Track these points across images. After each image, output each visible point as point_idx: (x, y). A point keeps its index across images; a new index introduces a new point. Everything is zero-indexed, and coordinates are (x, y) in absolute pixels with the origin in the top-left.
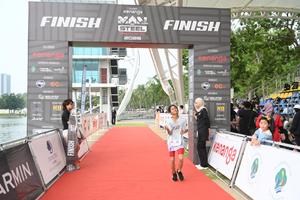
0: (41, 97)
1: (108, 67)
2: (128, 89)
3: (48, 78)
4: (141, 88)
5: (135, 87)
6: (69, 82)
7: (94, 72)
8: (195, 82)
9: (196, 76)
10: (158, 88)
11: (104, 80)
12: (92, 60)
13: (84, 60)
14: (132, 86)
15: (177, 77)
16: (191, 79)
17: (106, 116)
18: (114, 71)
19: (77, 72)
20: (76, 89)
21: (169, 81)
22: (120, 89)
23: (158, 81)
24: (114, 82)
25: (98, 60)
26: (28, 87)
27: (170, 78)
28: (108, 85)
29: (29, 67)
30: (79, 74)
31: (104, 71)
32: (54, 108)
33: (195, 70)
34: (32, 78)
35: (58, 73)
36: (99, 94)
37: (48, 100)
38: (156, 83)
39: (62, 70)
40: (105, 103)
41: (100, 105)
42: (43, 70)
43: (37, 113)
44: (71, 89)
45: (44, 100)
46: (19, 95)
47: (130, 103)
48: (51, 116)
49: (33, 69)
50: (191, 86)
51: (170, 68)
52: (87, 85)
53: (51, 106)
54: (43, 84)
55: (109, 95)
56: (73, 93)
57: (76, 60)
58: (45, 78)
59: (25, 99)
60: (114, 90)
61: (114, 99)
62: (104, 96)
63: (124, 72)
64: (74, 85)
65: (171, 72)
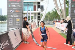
0: (12, 16)
1: (36, 5)
2: (44, 13)
3: (15, 9)
4: (49, 13)
5: (47, 13)
6: (22, 11)
7: (31, 7)
8: (71, 10)
9: (71, 8)
10: (56, 13)
11: (35, 10)
12: (31, 2)
13: (28, 2)
14: (46, 12)
15: (63, 9)
16: (70, 9)
17: (36, 23)
18: (39, 6)
19: (25, 7)
20: (25, 13)
21: (60, 10)
22: (41, 13)
23: (56, 10)
24: (39, 10)
25: (33, 2)
26: (8, 12)
27: (61, 9)
28: (37, 12)
29: (8, 5)
30: (26, 8)
31: (35, 7)
32: (17, 20)
33: (71, 5)
34: (9, 9)
35: (18, 7)
36: (33, 15)
37: (15, 17)
38: (55, 11)
39: (20, 6)
40: (35, 18)
41: (34, 19)
42: (13, 6)
43: (11, 22)
44: (23, 13)
45: (13, 17)
46: (5, 16)
47: (45, 19)
48: (16, 23)
49: (9, 6)
50: (70, 11)
51: (61, 5)
52: (29, 12)
53: (16, 19)
54: (13, 11)
55: (37, 15)
56: (24, 15)
57: (25, 2)
58: (14, 9)
59: (7, 17)
60: (39, 14)
61: (39, 17)
62: (35, 16)
63: (42, 7)
64: (24, 12)
65: (61, 6)
